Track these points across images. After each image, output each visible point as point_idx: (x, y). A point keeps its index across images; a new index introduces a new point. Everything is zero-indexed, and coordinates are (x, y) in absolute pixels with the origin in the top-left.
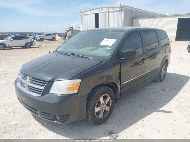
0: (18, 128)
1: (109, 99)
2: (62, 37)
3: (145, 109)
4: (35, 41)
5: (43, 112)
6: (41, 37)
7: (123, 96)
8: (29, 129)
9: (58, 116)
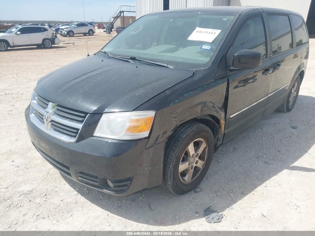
0: (35, 198)
1: (203, 146)
2: (105, 30)
3: (266, 163)
4: (58, 36)
5: (81, 173)
6: (68, 30)
7: (227, 140)
8: (56, 200)
9: (110, 180)
